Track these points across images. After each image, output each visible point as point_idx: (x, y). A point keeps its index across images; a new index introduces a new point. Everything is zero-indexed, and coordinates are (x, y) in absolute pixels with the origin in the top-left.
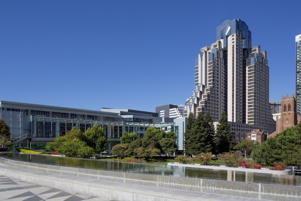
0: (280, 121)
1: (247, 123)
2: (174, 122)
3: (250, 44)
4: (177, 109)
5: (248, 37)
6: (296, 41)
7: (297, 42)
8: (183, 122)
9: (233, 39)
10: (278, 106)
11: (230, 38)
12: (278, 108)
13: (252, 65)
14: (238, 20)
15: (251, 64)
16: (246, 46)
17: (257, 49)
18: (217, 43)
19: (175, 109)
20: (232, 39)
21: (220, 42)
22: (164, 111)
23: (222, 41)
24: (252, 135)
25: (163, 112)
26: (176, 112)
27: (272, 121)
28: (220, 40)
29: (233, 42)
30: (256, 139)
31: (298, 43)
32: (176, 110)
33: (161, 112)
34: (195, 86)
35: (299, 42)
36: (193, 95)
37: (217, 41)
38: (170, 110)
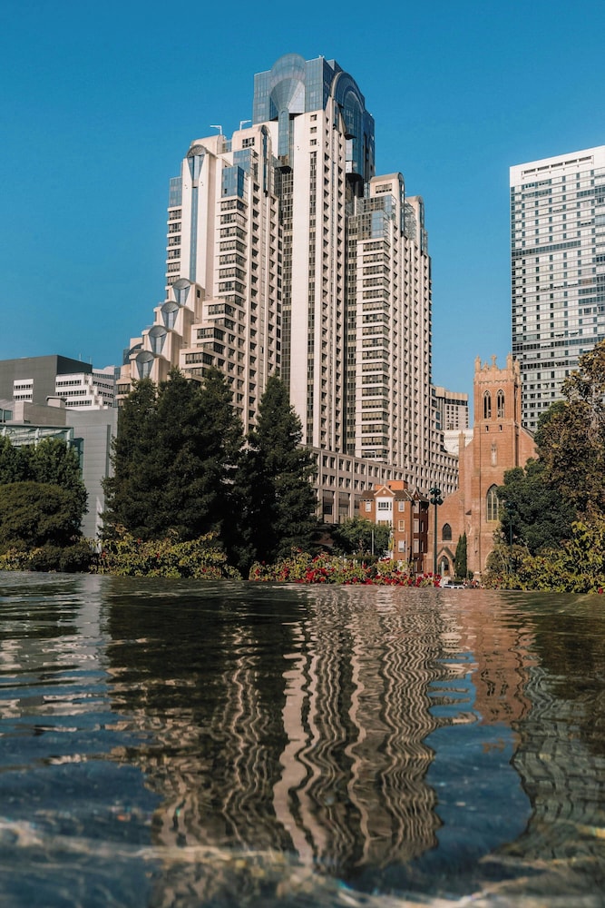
0: (471, 454)
1: (358, 454)
2: (67, 425)
3: (370, 163)
4: (90, 379)
5: (362, 133)
6: (511, 186)
7: (513, 189)
8: (109, 427)
9: (314, 129)
10: (455, 406)
11: (301, 124)
12: (455, 412)
13: (377, 237)
14: (331, 63)
15: (373, 234)
16: (355, 165)
17: (394, 183)
18: (254, 132)
19: (80, 377)
20: (309, 130)
21: (264, 131)
22: (30, 382)
23: (273, 127)
24: (379, 500)
25: (29, 386)
26: (83, 392)
27: (443, 454)
28: (264, 124)
29: (314, 142)
30: (392, 518)
31: (516, 191)
32: (86, 382)
33: (17, 383)
34: (167, 288)
35: (520, 188)
36: (155, 324)
37: (256, 127)
38: (59, 379)
